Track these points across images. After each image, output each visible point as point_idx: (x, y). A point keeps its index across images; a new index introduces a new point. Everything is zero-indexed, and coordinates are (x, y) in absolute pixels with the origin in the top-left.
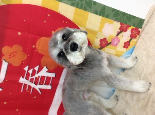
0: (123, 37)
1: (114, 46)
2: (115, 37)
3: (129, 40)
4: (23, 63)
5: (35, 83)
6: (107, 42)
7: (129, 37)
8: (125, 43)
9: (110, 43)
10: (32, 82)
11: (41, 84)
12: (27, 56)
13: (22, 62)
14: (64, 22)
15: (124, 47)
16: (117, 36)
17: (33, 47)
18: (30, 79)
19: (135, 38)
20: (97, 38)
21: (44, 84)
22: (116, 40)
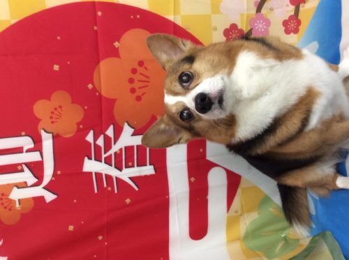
2: (254, 16)
3: (293, 13)
6: (241, 31)
8: (285, 23)
10: (111, 165)
15: (287, 32)
16: (258, 13)
17: (90, 88)
18: (105, 158)
21: (136, 165)
22: (261, 21)
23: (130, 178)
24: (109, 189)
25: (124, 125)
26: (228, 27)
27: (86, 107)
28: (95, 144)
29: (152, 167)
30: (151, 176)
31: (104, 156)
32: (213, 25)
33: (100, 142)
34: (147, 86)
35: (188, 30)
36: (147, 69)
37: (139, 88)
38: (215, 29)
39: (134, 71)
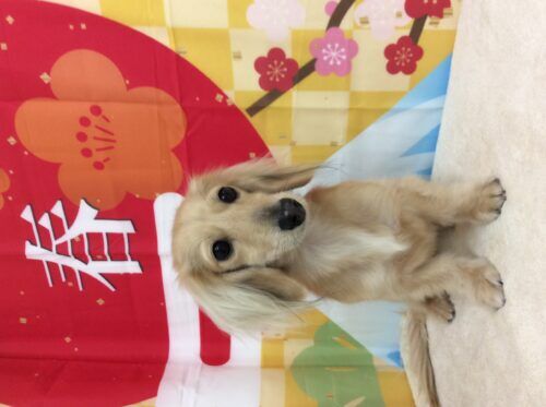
0: (372, 24)
1: (332, 76)
2: (322, 35)
3: (407, 32)
4: (10, 198)
5: (75, 256)
6: (292, 63)
7: (399, 15)
8: (390, 51)
9: (310, 68)
10: (67, 255)
11: (99, 257)
13: (5, 195)
14: (71, 27)
15: (392, 68)
16: (332, 29)
17: (12, 144)
18: (58, 246)
19: (441, 16)
20: (238, 56)
21: (108, 257)
22: (337, 45)
23: (101, 274)
24: (70, 284)
25: (79, 203)
26: (264, 54)
27: (11, 172)
28: (37, 225)
29: (136, 264)
30: (135, 275)
31: (55, 243)
32: (234, 49)
33: (45, 221)
34: (112, 147)
35: (182, 55)
36: (107, 120)
37: (98, 150)
39: (85, 122)
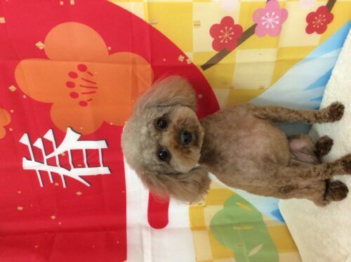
3: (325, 3)
4: (11, 129)
5: (62, 166)
6: (239, 28)
10: (55, 165)
11: (79, 165)
12: (10, 113)
13: (7, 128)
15: (310, 30)
17: (13, 90)
18: (48, 160)
21: (86, 166)
22: (273, 14)
23: (80, 177)
24: (57, 184)
25: (66, 130)
27: (12, 111)
28: (32, 146)
29: (107, 168)
30: (106, 175)
31: (46, 158)
34: (94, 92)
37: (83, 93)
38: (198, 25)
39: (73, 75)
